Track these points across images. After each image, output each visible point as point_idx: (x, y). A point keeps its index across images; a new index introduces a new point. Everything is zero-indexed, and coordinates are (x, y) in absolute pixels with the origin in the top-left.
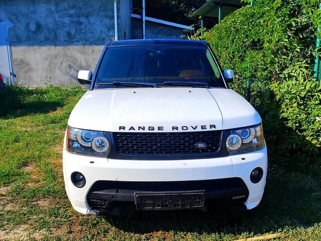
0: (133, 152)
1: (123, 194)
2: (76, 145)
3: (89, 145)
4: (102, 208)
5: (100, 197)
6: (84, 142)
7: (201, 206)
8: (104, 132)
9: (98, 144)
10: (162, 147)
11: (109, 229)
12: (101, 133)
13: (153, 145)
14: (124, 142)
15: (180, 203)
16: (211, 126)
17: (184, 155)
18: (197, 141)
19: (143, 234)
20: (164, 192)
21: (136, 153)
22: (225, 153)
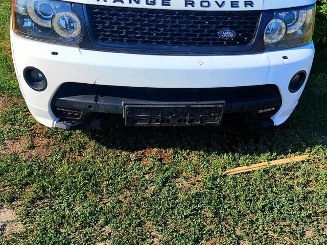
0: (120, 40)
1: (106, 104)
2: (28, 24)
3: (48, 24)
4: (74, 120)
5: (70, 106)
6: (39, 19)
7: (217, 122)
8: (71, 3)
9: (63, 23)
10: (167, 35)
11: (86, 143)
12: (68, 4)
13: (153, 30)
14: (105, 23)
15: (188, 118)
16: (246, 4)
17: (200, 48)
18: (221, 27)
19: (132, 152)
20: (166, 103)
21: (125, 41)
22: (260, 48)
